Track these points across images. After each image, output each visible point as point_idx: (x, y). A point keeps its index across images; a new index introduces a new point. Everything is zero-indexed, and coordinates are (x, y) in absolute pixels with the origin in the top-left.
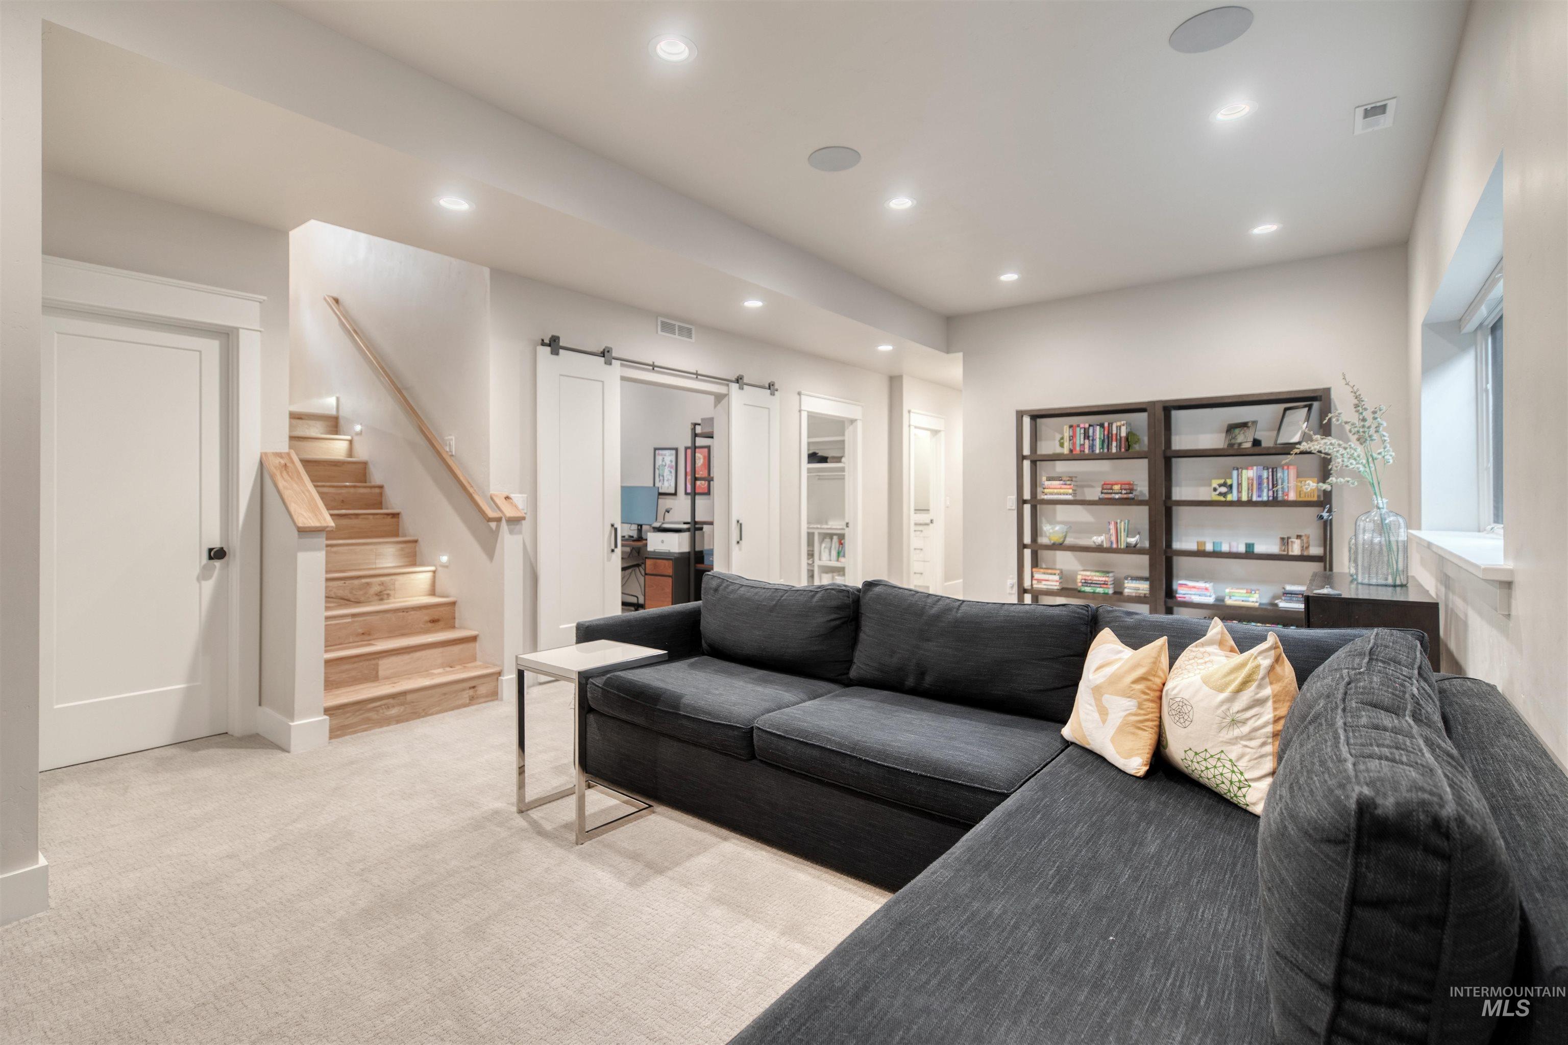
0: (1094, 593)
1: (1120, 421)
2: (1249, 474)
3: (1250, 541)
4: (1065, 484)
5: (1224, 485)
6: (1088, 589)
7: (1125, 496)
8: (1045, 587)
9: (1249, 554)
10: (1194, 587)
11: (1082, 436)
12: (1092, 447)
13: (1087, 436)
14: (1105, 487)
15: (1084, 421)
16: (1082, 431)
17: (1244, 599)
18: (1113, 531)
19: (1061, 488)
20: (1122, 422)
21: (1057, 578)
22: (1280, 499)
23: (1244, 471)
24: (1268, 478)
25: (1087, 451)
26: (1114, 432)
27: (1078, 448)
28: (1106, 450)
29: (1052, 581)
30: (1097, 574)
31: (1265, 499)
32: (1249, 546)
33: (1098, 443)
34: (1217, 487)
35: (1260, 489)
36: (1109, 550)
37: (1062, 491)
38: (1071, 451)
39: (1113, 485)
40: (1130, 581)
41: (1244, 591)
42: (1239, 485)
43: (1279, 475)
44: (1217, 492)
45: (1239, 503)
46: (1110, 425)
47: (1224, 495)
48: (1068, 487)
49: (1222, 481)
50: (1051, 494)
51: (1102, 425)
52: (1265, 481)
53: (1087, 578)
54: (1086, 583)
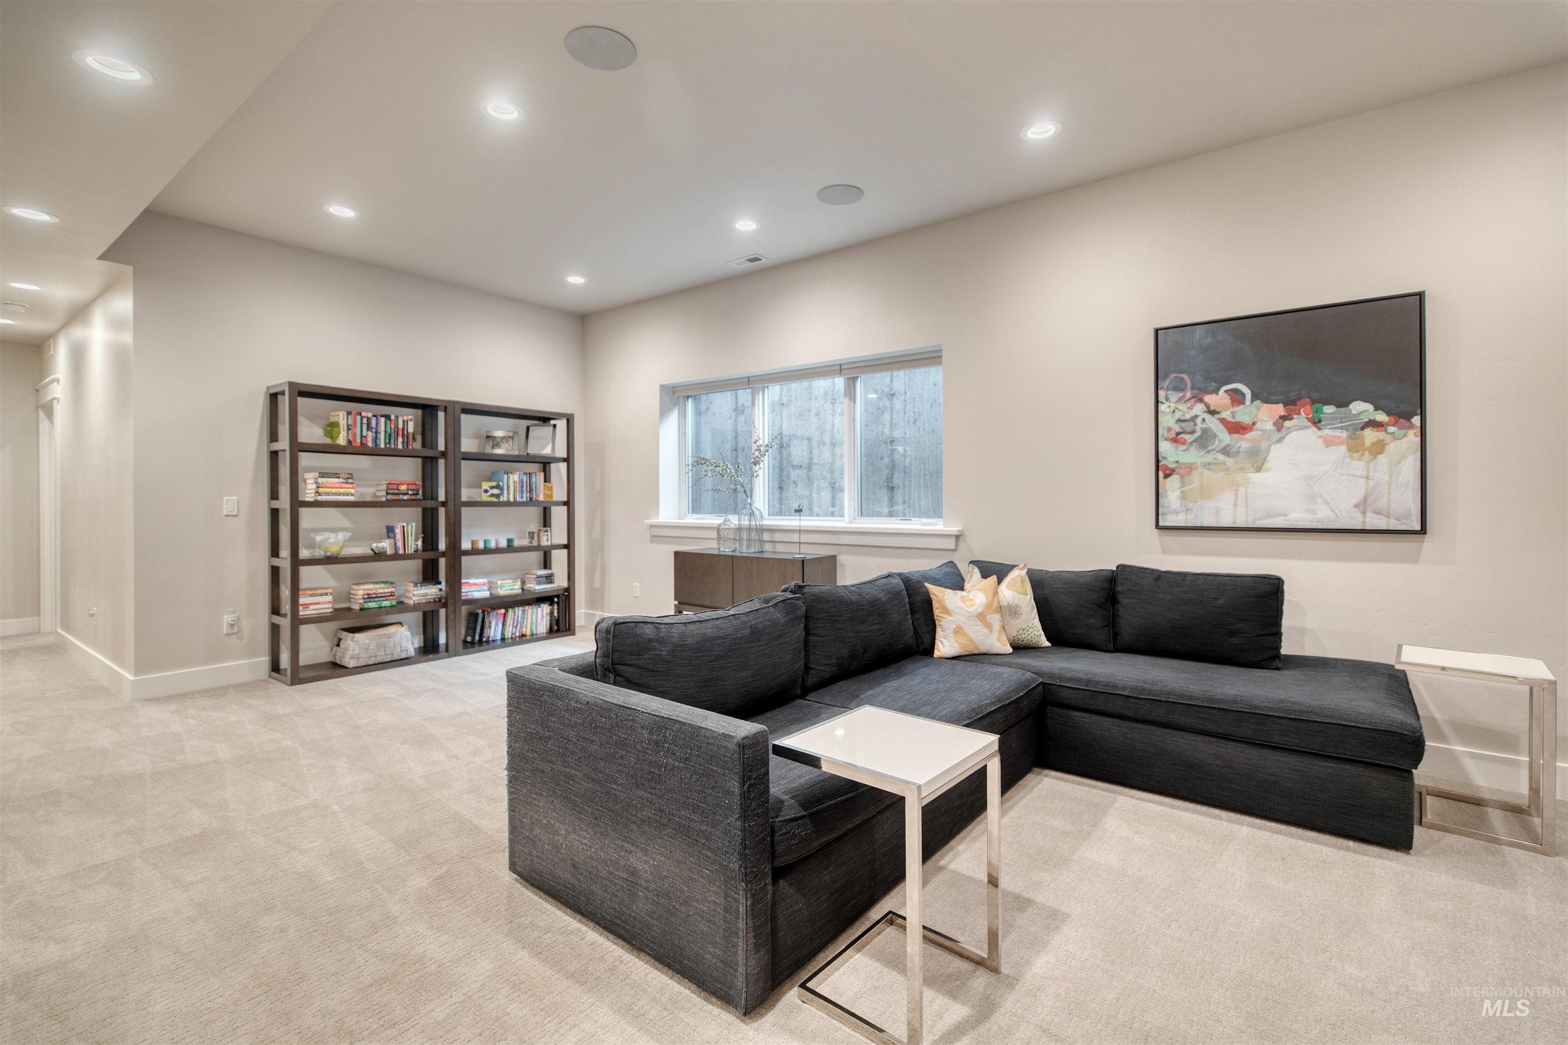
0: (380, 608)
1: (408, 415)
2: (515, 477)
3: (510, 537)
4: (347, 483)
5: (497, 487)
6: (372, 605)
7: (413, 497)
8: (314, 612)
9: (510, 548)
10: (475, 584)
11: (365, 427)
12: (376, 439)
13: (369, 428)
14: (390, 486)
15: (368, 411)
16: (365, 421)
17: (511, 588)
18: (399, 536)
19: (341, 488)
20: (410, 417)
21: (329, 598)
22: (534, 499)
23: (511, 475)
24: (527, 482)
25: (370, 444)
26: (401, 426)
27: (358, 440)
28: (392, 446)
29: (325, 603)
30: (382, 586)
31: (525, 499)
32: (510, 541)
33: (382, 436)
34: (489, 489)
35: (522, 492)
36: (396, 557)
37: (342, 491)
38: (350, 442)
39: (398, 485)
40: (419, 588)
41: (510, 581)
42: (508, 487)
43: (534, 479)
44: (489, 494)
45: (508, 504)
46: (397, 417)
47: (498, 496)
48: (350, 486)
49: (494, 484)
50: (328, 494)
51: (388, 417)
52: (525, 484)
53: (370, 592)
54: (369, 597)
